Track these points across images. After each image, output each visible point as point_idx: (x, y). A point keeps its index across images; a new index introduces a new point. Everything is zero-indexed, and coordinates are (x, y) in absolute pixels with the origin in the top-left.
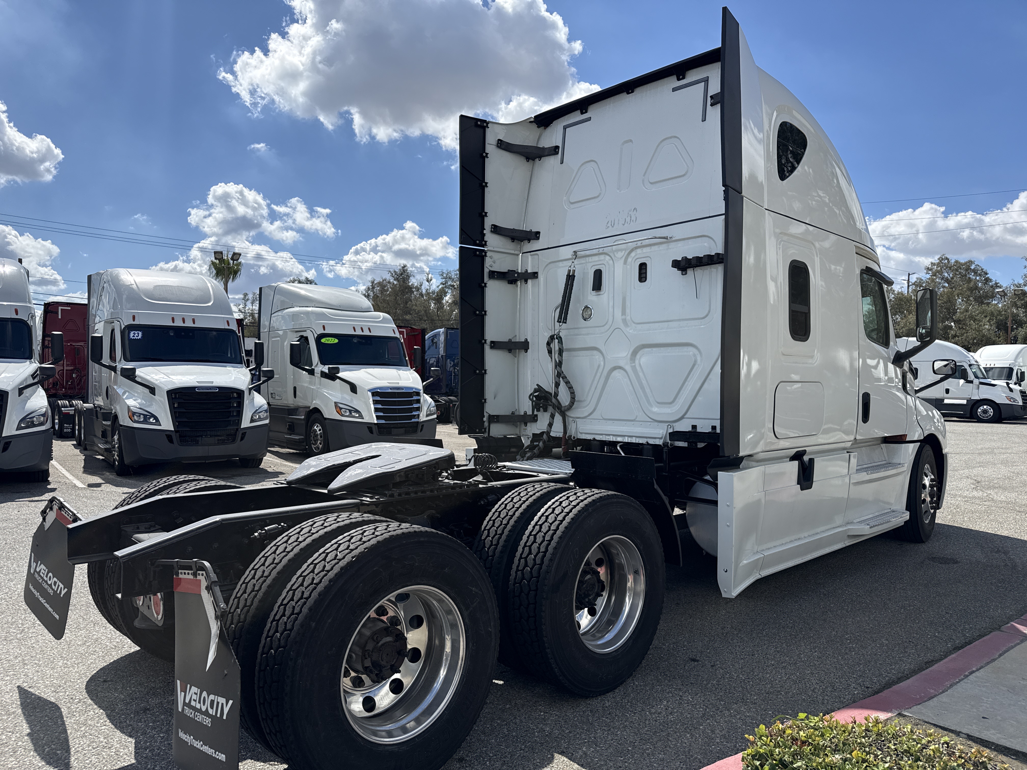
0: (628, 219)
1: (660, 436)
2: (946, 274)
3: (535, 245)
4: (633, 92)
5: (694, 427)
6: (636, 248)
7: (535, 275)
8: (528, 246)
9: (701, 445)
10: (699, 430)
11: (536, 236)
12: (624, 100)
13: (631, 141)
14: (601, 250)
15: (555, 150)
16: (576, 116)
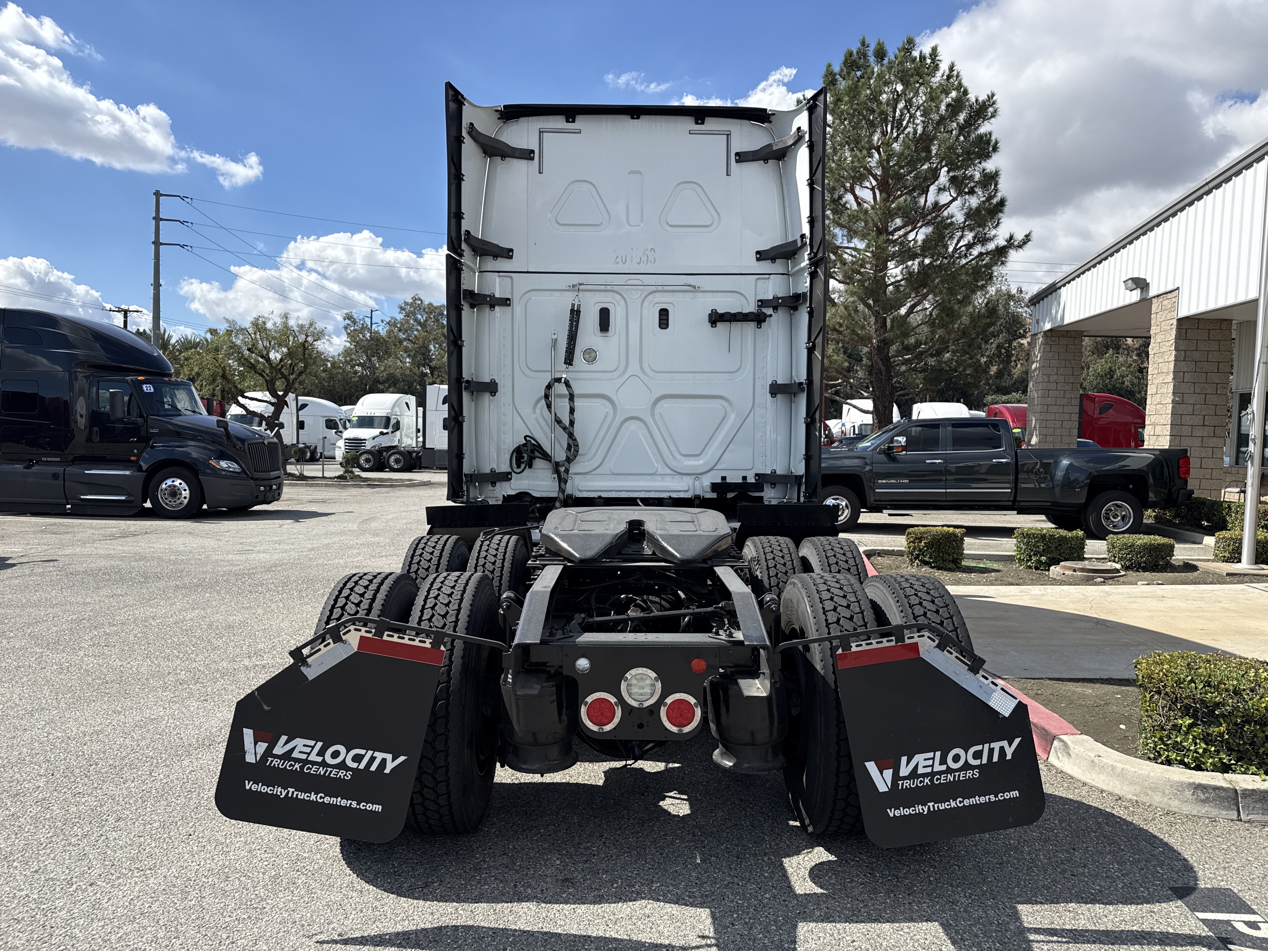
0: (644, 259)
1: (686, 489)
2: (419, 317)
3: (503, 264)
4: (638, 118)
5: (724, 478)
6: (656, 291)
7: (505, 302)
8: (491, 264)
9: (730, 495)
10: (728, 481)
11: (508, 254)
12: (627, 124)
13: (640, 173)
14: (609, 287)
15: (527, 155)
16: (559, 122)
